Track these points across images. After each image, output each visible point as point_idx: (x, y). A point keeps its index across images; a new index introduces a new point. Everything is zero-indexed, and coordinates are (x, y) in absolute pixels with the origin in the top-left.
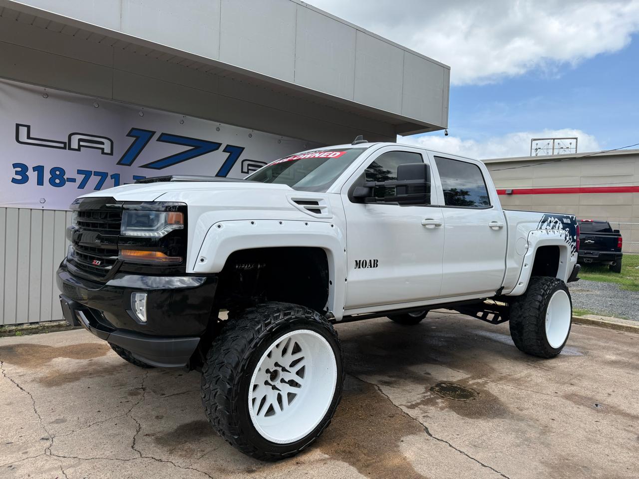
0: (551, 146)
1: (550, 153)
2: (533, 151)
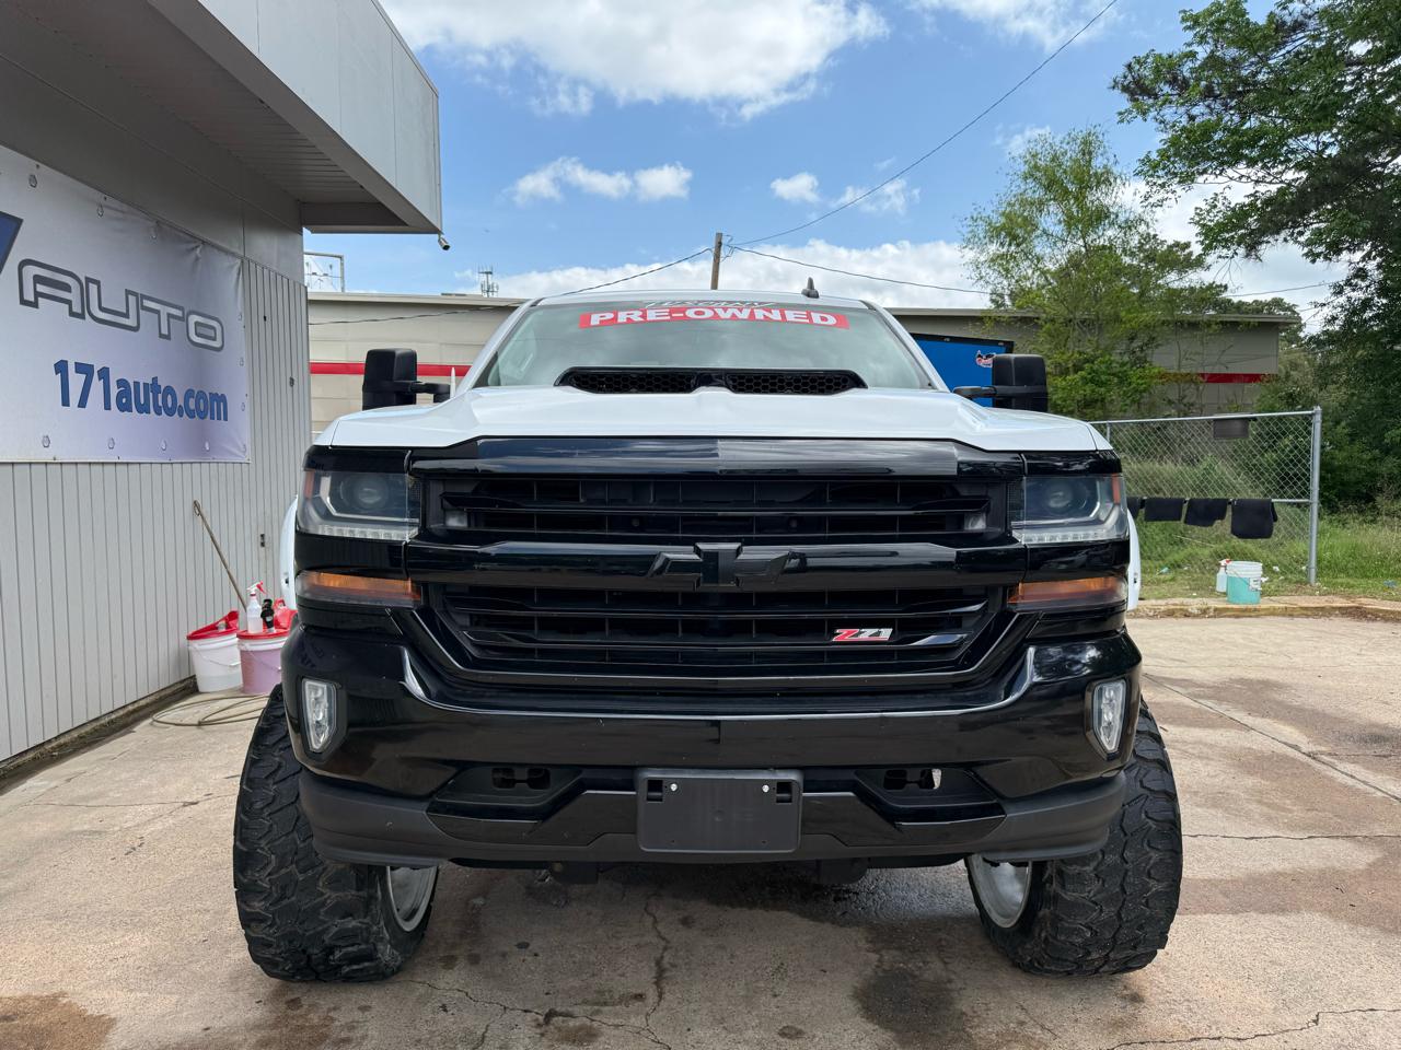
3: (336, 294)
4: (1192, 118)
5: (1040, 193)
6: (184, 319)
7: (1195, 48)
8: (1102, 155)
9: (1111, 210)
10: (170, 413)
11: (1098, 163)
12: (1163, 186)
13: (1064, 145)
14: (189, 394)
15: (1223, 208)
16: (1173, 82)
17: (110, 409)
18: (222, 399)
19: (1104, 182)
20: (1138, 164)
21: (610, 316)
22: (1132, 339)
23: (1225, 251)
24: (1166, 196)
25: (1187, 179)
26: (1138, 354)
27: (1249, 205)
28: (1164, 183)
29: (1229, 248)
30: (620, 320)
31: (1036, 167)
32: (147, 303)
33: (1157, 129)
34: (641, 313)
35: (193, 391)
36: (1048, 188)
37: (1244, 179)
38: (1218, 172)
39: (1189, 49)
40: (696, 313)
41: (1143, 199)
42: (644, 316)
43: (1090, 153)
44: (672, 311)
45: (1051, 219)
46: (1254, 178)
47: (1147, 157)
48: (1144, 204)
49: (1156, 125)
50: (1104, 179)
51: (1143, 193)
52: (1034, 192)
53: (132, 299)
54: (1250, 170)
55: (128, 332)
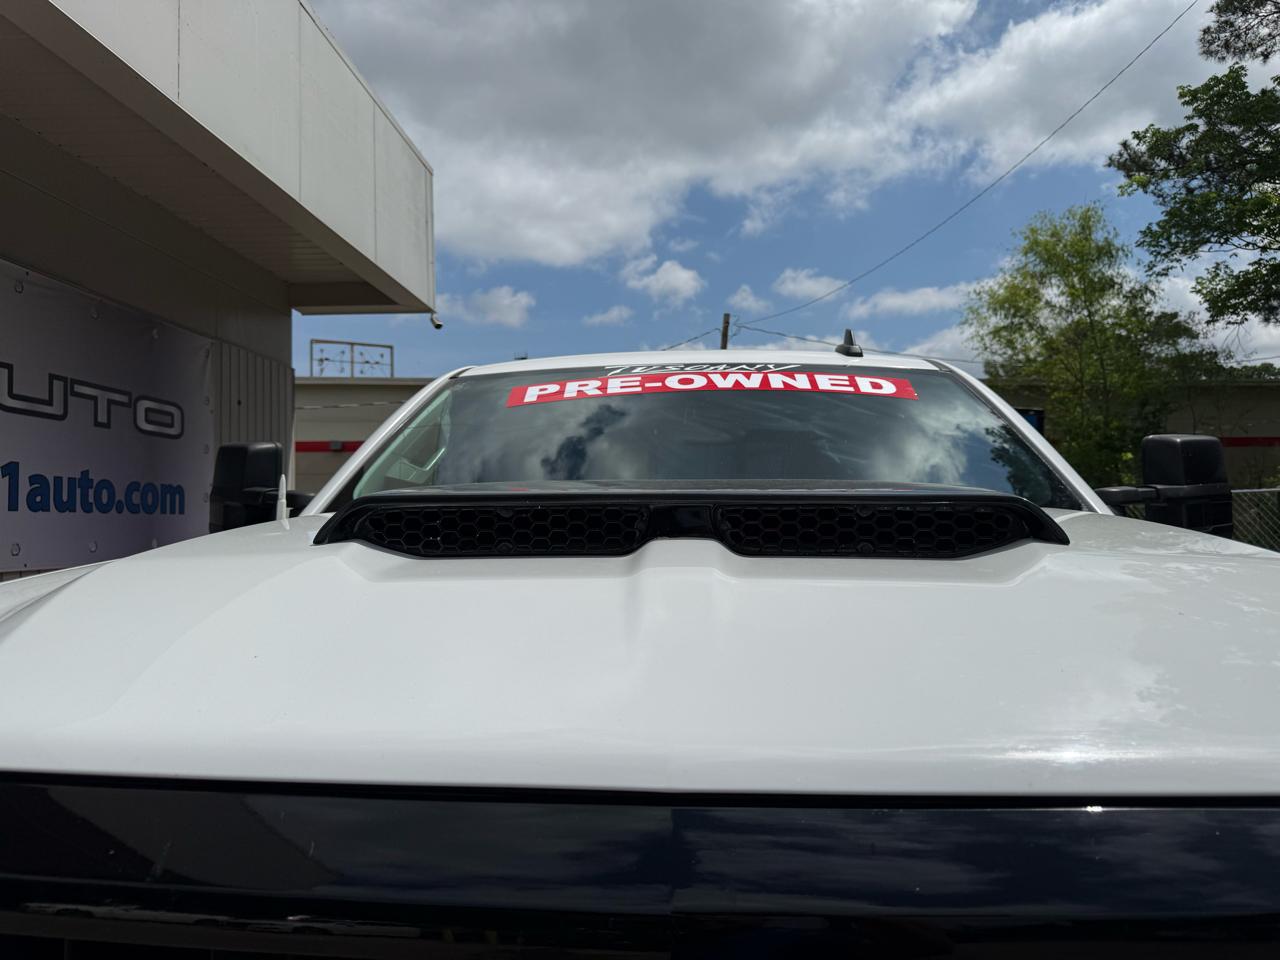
0: (347, 357)
1: (347, 374)
2: (315, 363)
3: (386, 379)
4: (1190, 191)
5: (1040, 268)
6: (132, 405)
7: (1196, 121)
8: (1102, 229)
9: (1116, 280)
10: (104, 509)
11: (1099, 236)
12: (1166, 255)
13: (1065, 221)
14: (133, 487)
15: (1225, 276)
16: (1169, 158)
17: (16, 509)
18: (180, 490)
19: (1105, 254)
20: (1140, 235)
21: (553, 388)
22: (1144, 404)
23: (1235, 317)
24: (1171, 265)
25: (1191, 250)
26: (1151, 419)
27: (1253, 272)
28: (1169, 253)
29: (1238, 315)
30: (567, 395)
31: (1036, 243)
32: (79, 389)
33: (1155, 203)
34: (598, 383)
35: (138, 484)
36: (1048, 261)
37: (1251, 247)
38: (1222, 241)
39: (1189, 122)
40: (682, 382)
41: (1147, 268)
42: (603, 388)
43: (1089, 228)
44: (646, 378)
45: (1053, 293)
46: (1261, 245)
47: (1148, 228)
48: (1150, 273)
49: (1154, 198)
50: (1107, 252)
51: (1147, 262)
52: (1035, 265)
53: (58, 385)
54: (1255, 238)
55: (46, 420)
